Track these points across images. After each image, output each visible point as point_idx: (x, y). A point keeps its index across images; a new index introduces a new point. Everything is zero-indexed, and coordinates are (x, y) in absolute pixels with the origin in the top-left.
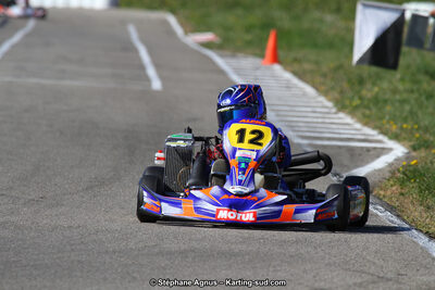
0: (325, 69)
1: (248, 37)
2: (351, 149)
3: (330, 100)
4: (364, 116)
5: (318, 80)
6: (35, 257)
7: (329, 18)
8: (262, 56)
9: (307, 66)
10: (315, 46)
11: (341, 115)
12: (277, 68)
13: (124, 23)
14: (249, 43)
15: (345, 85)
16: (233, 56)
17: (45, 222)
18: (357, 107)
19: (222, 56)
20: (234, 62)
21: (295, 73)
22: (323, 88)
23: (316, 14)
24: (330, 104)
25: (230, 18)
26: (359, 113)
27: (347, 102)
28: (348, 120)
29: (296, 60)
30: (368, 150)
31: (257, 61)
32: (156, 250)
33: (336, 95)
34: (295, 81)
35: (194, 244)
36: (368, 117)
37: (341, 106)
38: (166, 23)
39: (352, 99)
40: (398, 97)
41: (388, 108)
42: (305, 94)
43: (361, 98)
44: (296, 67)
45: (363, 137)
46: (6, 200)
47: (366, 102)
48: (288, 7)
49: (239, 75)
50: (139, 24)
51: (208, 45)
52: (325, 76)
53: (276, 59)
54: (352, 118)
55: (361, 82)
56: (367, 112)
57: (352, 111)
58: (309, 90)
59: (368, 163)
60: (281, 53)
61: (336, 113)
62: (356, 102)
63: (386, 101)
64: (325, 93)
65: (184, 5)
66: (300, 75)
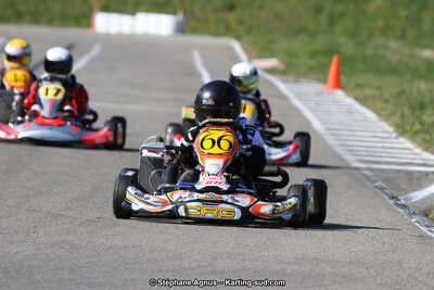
0: (386, 95)
1: (312, 63)
2: (409, 173)
3: (391, 125)
4: (424, 140)
5: (379, 105)
6: (89, 275)
7: (393, 44)
8: (324, 81)
9: (369, 92)
10: (378, 71)
11: (402, 140)
12: (339, 93)
13: (189, 48)
14: (312, 69)
15: (406, 110)
16: (296, 81)
17: (101, 241)
18: (417, 132)
19: (284, 81)
20: (296, 87)
21: (357, 98)
22: (384, 113)
23: (381, 41)
24: (391, 129)
25: (295, 45)
26: (419, 138)
27: (408, 127)
28: (409, 145)
29: (357, 85)
30: (427, 174)
31: (319, 87)
32: (210, 269)
33: (397, 119)
34: (357, 106)
35: (247, 264)
36: (428, 142)
37: (402, 131)
38: (230, 49)
39: (412, 125)
42: (366, 119)
43: (421, 123)
44: (358, 92)
45: (421, 162)
46: (63, 220)
47: (426, 127)
48: (352, 34)
49: (301, 100)
50: (204, 51)
51: (271, 71)
52: (386, 101)
53: (338, 85)
55: (422, 107)
56: (428, 137)
57: (413, 136)
58: (371, 115)
59: (426, 187)
60: (343, 79)
61: (396, 138)
62: (417, 127)
64: (386, 118)
65: (249, 31)
66: (362, 101)
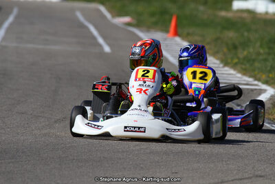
3: (217, 59)
11: (226, 68)
18: (236, 64)
24: (218, 62)
27: (229, 61)
28: (232, 72)
36: (245, 70)
37: (226, 63)
39: (232, 59)
40: (261, 57)
41: (257, 64)
43: (238, 58)
47: (241, 61)
54: (235, 70)
56: (244, 67)
57: (234, 66)
61: (224, 67)
62: (236, 61)
63: (254, 60)
